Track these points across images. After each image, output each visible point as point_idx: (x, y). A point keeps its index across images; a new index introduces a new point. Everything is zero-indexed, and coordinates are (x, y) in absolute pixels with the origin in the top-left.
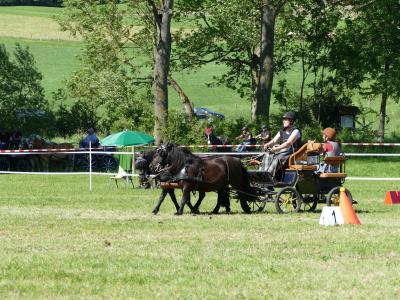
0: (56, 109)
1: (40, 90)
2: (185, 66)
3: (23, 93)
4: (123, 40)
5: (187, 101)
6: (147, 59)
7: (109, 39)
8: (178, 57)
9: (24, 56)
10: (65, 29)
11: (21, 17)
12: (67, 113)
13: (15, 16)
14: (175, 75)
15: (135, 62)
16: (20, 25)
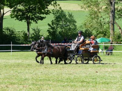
1: (75, 26)
2: (119, 18)
3: (70, 27)
4: (100, 10)
5: (120, 28)
6: (107, 16)
7: (96, 10)
8: (117, 15)
9: (71, 16)
11: (69, 4)
12: (83, 33)
13: (67, 4)
14: (116, 21)
15: (104, 17)
16: (69, 6)
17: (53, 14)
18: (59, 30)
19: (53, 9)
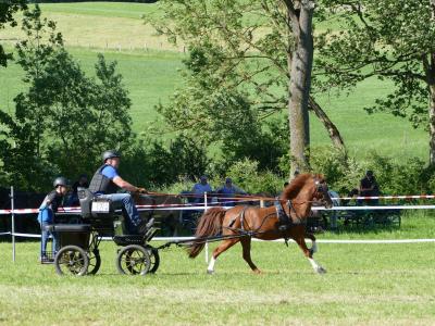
0: (148, 148)
2: (331, 81)
4: (243, 46)
5: (336, 133)
6: (276, 73)
7: (223, 44)
8: (323, 71)
9: (105, 72)
10: (161, 32)
12: (164, 153)
14: (319, 97)
15: (261, 79)
16: (90, 29)
17: (23, 63)
18: (49, 140)
19: (24, 43)
